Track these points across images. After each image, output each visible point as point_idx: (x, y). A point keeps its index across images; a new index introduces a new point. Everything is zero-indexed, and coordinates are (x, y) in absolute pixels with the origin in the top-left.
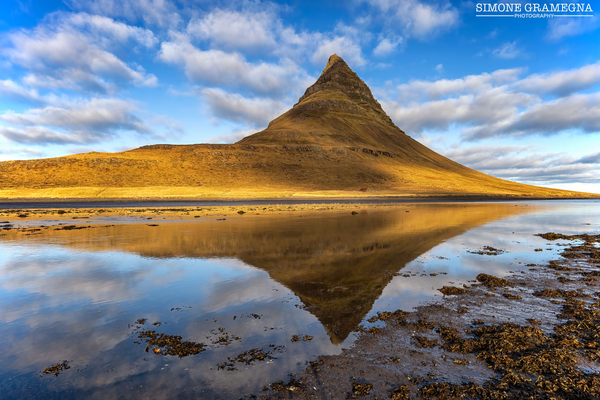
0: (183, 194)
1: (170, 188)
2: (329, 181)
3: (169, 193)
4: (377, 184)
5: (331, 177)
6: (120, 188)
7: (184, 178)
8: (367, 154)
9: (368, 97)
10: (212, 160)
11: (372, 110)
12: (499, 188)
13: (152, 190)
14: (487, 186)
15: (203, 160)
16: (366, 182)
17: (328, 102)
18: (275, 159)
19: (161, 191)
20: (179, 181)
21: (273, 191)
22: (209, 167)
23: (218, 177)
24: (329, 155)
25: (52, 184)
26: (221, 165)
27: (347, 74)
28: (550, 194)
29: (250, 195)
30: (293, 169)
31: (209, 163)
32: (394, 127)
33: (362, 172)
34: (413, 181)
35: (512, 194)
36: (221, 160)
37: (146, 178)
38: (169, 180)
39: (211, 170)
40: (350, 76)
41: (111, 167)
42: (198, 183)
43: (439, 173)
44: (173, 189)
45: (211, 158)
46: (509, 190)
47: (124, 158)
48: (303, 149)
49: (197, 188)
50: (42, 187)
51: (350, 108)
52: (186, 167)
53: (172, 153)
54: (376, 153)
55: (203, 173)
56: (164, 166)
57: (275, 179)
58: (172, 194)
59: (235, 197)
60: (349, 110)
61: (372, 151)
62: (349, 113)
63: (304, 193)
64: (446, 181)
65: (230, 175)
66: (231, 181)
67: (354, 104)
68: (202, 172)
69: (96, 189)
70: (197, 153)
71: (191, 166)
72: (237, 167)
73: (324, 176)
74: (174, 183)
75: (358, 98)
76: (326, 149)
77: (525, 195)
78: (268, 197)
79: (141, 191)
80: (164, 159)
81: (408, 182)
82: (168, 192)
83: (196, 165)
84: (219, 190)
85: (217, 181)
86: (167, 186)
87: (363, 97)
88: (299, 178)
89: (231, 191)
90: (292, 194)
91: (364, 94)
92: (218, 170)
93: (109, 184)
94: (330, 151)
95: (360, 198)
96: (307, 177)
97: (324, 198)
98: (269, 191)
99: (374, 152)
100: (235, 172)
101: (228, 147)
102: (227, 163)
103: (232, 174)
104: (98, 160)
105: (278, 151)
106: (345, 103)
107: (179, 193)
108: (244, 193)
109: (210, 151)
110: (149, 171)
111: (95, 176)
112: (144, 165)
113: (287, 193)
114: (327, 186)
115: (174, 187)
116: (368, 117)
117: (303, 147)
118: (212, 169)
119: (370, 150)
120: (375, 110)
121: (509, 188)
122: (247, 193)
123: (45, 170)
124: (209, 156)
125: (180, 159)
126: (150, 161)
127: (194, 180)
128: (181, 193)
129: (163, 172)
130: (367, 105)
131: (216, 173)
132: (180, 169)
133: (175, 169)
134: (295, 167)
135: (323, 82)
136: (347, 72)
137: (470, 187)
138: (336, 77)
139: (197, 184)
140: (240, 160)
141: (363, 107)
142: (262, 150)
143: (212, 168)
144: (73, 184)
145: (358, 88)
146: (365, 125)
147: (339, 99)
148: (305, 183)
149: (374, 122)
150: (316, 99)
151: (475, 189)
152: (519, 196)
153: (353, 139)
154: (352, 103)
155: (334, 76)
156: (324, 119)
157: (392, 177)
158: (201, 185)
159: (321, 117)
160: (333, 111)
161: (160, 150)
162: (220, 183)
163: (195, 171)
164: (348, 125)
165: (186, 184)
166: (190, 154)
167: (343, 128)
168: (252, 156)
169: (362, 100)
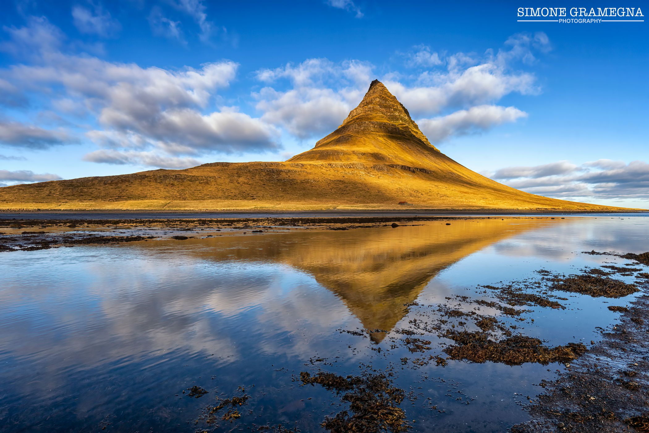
0: (238, 206)
1: (227, 201)
2: (369, 195)
3: (226, 206)
5: (372, 191)
6: (184, 201)
7: (239, 192)
8: (405, 170)
9: (406, 118)
10: (264, 176)
12: (529, 202)
13: (211, 203)
14: (518, 200)
15: (257, 176)
16: (404, 196)
17: (370, 124)
18: (321, 175)
19: (219, 204)
20: (235, 195)
21: (319, 204)
22: (262, 182)
23: (270, 192)
24: (370, 171)
25: (124, 198)
26: (272, 181)
27: (387, 98)
28: (578, 208)
29: (298, 208)
30: (337, 185)
31: (262, 179)
33: (400, 187)
34: (448, 196)
35: (542, 207)
36: (273, 176)
37: (206, 192)
38: (226, 194)
39: (264, 186)
40: (390, 99)
41: (176, 183)
42: (252, 197)
43: (472, 188)
44: (229, 202)
45: (264, 174)
46: (539, 204)
47: (187, 174)
48: (346, 166)
49: (251, 202)
50: (117, 200)
51: (390, 129)
52: (242, 182)
53: (230, 170)
54: (413, 169)
56: (222, 181)
57: (321, 194)
58: (229, 207)
59: (284, 210)
60: (389, 131)
61: (410, 168)
62: (389, 133)
63: (347, 206)
64: (479, 196)
65: (281, 189)
66: (282, 195)
68: (255, 187)
69: (163, 202)
70: (252, 170)
71: (246, 181)
72: (287, 183)
73: (365, 191)
74: (230, 197)
75: (397, 119)
76: (367, 166)
77: (554, 209)
78: (315, 209)
79: (201, 204)
80: (222, 175)
81: (443, 196)
83: (250, 181)
84: (271, 203)
85: (269, 195)
86: (225, 199)
87: (402, 119)
88: (343, 193)
89: (282, 203)
90: (337, 207)
91: (402, 116)
92: (269, 185)
93: (174, 198)
94: (371, 168)
96: (350, 192)
97: (365, 210)
98: (315, 204)
100: (285, 187)
101: (279, 164)
102: (278, 179)
103: (282, 188)
104: (164, 176)
105: (324, 168)
106: (385, 124)
107: (235, 205)
108: (293, 206)
109: (263, 168)
110: (209, 186)
111: (162, 191)
112: (205, 181)
113: (332, 206)
114: (368, 200)
115: (230, 201)
117: (347, 164)
118: (264, 184)
119: (408, 167)
121: (538, 202)
122: (295, 206)
123: (119, 185)
124: (262, 173)
125: (236, 175)
126: (210, 177)
127: (248, 194)
128: (237, 205)
129: (221, 187)
130: (405, 126)
131: (268, 188)
132: (236, 184)
133: (232, 184)
134: (339, 182)
135: (365, 106)
136: (387, 96)
137: (501, 201)
138: (377, 100)
140: (289, 176)
141: (402, 127)
142: (309, 167)
144: (143, 198)
145: (397, 110)
147: (379, 121)
148: (348, 197)
150: (359, 121)
152: (549, 209)
153: (392, 157)
156: (365, 139)
157: (429, 191)
158: (255, 199)
159: (363, 137)
160: (374, 131)
161: (219, 167)
162: (271, 197)
163: (249, 186)
164: (387, 144)
165: (241, 198)
166: (245, 171)
167: (383, 147)
168: (300, 173)
169: (401, 121)
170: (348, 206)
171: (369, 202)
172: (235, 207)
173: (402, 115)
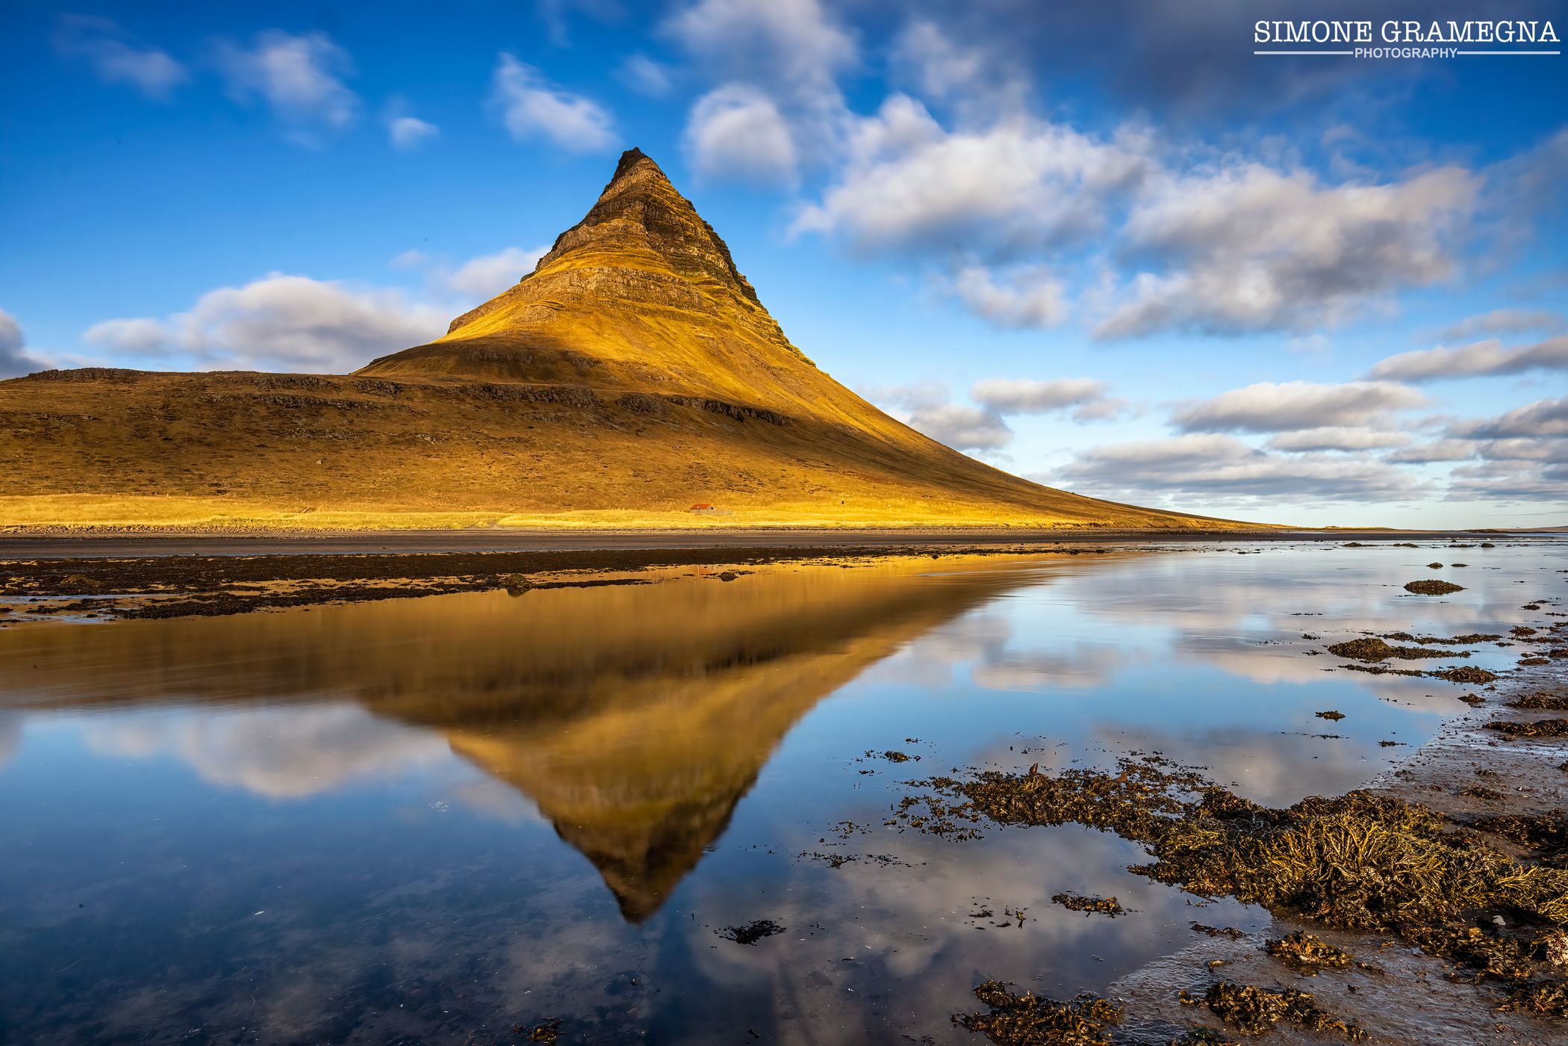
0: (156, 517)
1: (120, 498)
2: (607, 485)
3: (113, 515)
4: (739, 493)
5: (616, 473)
7: (168, 470)
8: (715, 414)
9: (721, 266)
10: (263, 418)
11: (731, 301)
12: (1036, 507)
15: (238, 418)
16: (711, 489)
17: (615, 274)
18: (459, 421)
20: (151, 480)
21: (445, 511)
22: (254, 439)
23: (281, 469)
24: (613, 414)
26: (291, 434)
27: (668, 203)
28: (1151, 522)
29: (369, 522)
30: (510, 452)
31: (256, 428)
32: (788, 348)
33: (701, 461)
34: (832, 488)
35: (1066, 521)
36: (294, 421)
38: (117, 475)
39: (259, 449)
40: (675, 208)
42: (216, 485)
43: (896, 469)
44: (127, 504)
45: (263, 411)
46: (1060, 511)
48: (540, 396)
49: (209, 501)
51: (674, 294)
52: (179, 436)
54: (739, 413)
55: (232, 457)
56: (104, 433)
57: (456, 478)
58: (124, 518)
59: (320, 528)
60: (671, 299)
61: (728, 407)
62: (671, 305)
63: (532, 518)
65: (319, 462)
66: (321, 479)
67: (683, 283)
68: (229, 453)
70: (218, 397)
71: (197, 434)
72: (341, 442)
73: (595, 470)
74: (133, 485)
75: (696, 268)
76: (604, 398)
77: (1095, 525)
78: (425, 526)
80: (108, 412)
81: (819, 490)
82: (110, 512)
83: (213, 433)
84: (281, 506)
85: (276, 480)
86: (112, 492)
87: (709, 267)
88: (525, 475)
89: (319, 508)
90: (498, 520)
91: (710, 259)
92: (281, 447)
94: (616, 402)
95: (686, 532)
96: (547, 473)
97: (588, 529)
98: (434, 509)
99: (733, 410)
100: (334, 456)
101: (318, 383)
102: (311, 428)
103: (324, 460)
105: (468, 400)
106: (659, 279)
107: (146, 514)
108: (351, 516)
109: (259, 393)
113: (483, 517)
114: (602, 497)
115: (131, 498)
116: (721, 318)
117: (541, 389)
118: (262, 446)
119: (723, 405)
120: (739, 303)
121: (1059, 506)
122: (361, 517)
124: (254, 408)
125: (161, 413)
127: (201, 477)
128: (155, 514)
129: (100, 450)
130: (718, 287)
131: (274, 458)
132: (160, 442)
133: (142, 443)
134: (514, 443)
135: (603, 221)
136: (667, 198)
137: (970, 504)
138: (637, 207)
139: (212, 488)
140: (351, 422)
141: (708, 292)
142: (420, 394)
143: (262, 443)
145: (694, 241)
146: (713, 339)
147: (644, 268)
149: (737, 333)
150: (582, 265)
151: (981, 509)
152: (1083, 527)
153: (680, 374)
154: (680, 279)
155: (632, 204)
156: (602, 317)
157: (779, 475)
158: (225, 492)
159: (595, 313)
160: (629, 299)
161: (97, 385)
162: (285, 486)
163: (207, 449)
164: (667, 338)
165: (175, 489)
166: (196, 400)
167: (652, 345)
168: (389, 411)
169: (705, 275)
170: (536, 518)
171: (605, 503)
172: (146, 518)
173: (709, 257)
